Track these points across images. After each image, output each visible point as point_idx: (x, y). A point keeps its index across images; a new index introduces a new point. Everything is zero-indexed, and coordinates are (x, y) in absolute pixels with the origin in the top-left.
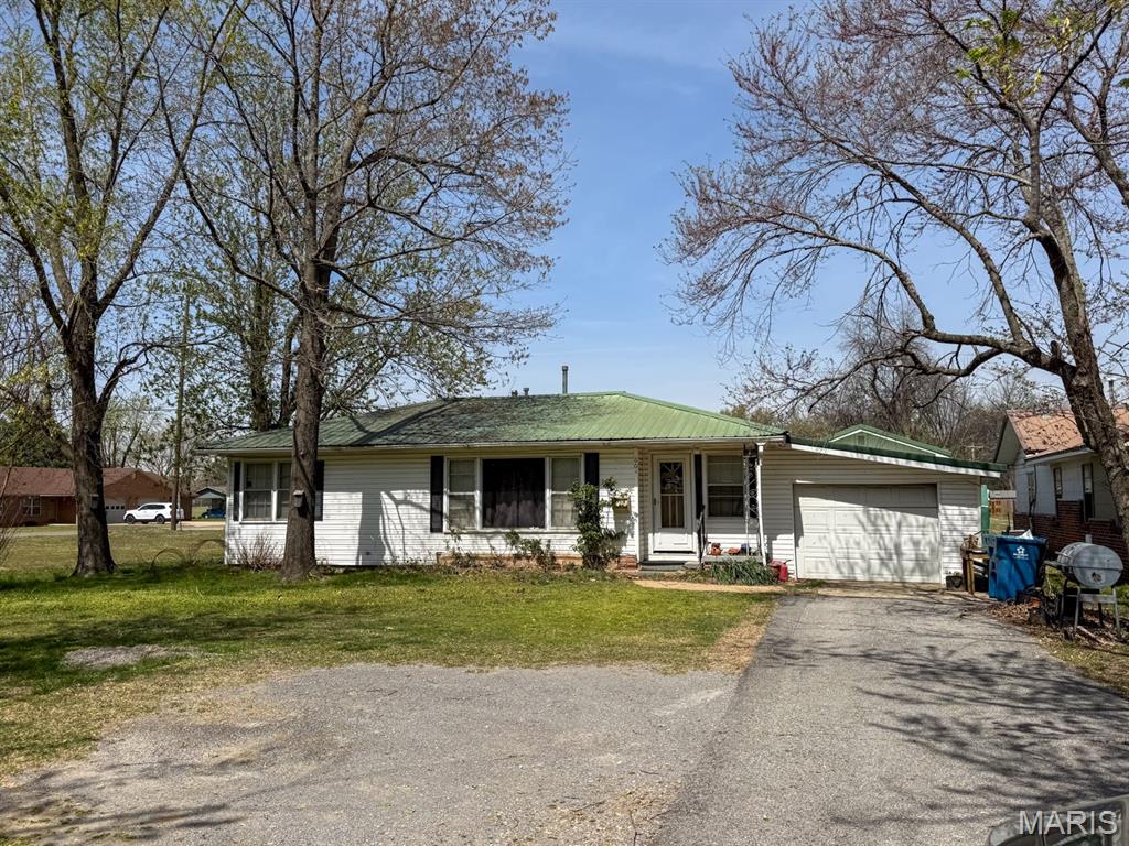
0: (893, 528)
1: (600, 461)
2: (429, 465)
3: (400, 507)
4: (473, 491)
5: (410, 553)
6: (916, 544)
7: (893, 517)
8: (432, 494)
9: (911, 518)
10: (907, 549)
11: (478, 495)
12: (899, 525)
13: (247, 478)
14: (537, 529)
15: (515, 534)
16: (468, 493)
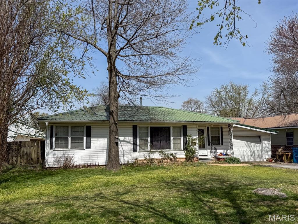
0: (253, 147)
1: (187, 128)
2: (132, 128)
3: (122, 143)
4: (148, 137)
5: (126, 159)
6: (258, 151)
7: (253, 144)
8: (133, 138)
9: (257, 144)
10: (256, 152)
11: (149, 139)
12: (254, 146)
13: (56, 131)
14: (168, 150)
15: (162, 151)
16: (146, 138)
